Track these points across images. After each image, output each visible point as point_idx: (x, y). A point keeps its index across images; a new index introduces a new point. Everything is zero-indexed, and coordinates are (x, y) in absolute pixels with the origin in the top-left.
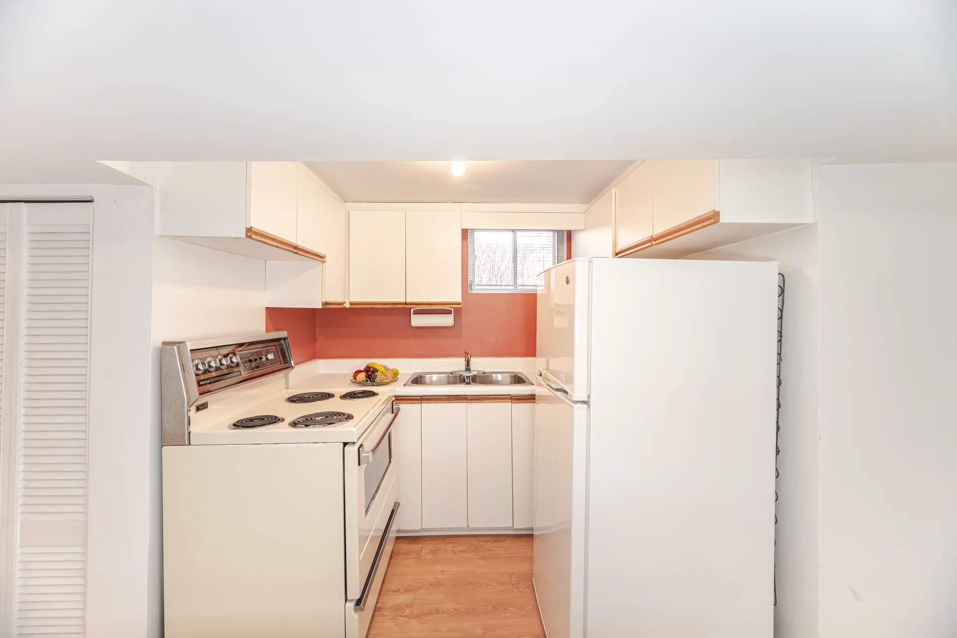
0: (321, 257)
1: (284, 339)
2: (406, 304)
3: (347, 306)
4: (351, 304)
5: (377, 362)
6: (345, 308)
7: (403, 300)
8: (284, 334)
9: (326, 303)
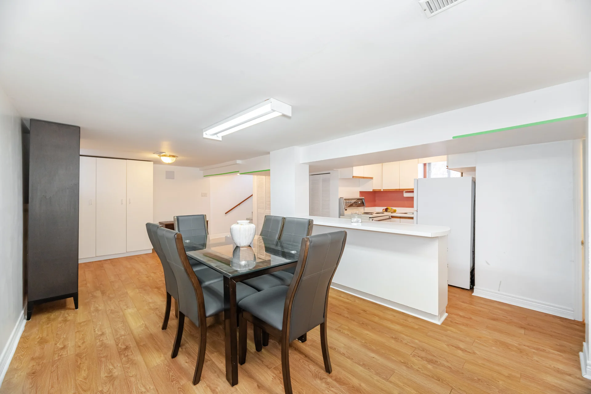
0: (372, 178)
1: (363, 199)
2: (400, 189)
3: (382, 190)
4: (383, 190)
5: (388, 207)
6: (381, 191)
7: (399, 188)
8: (363, 198)
9: (374, 190)
